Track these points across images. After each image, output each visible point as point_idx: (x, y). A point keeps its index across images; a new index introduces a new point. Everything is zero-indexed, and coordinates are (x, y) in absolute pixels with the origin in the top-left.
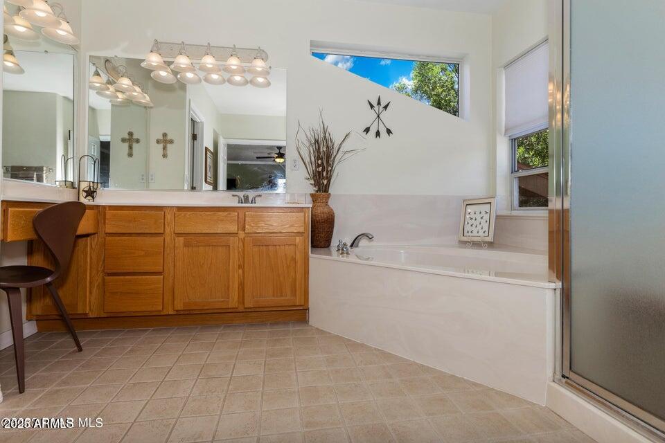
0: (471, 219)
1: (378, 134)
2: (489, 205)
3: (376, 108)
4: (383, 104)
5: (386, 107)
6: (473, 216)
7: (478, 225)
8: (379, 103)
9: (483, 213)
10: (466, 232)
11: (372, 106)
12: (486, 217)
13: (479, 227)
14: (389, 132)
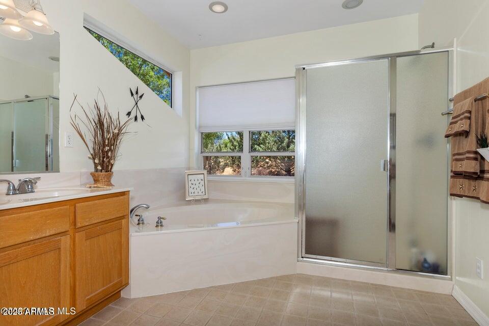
0: (192, 184)
1: (136, 119)
2: (203, 175)
3: (135, 96)
4: (140, 94)
5: (141, 97)
6: (193, 182)
7: (198, 188)
8: (137, 93)
9: (200, 181)
10: (190, 193)
11: (132, 95)
12: (202, 183)
13: (198, 189)
14: (142, 118)
